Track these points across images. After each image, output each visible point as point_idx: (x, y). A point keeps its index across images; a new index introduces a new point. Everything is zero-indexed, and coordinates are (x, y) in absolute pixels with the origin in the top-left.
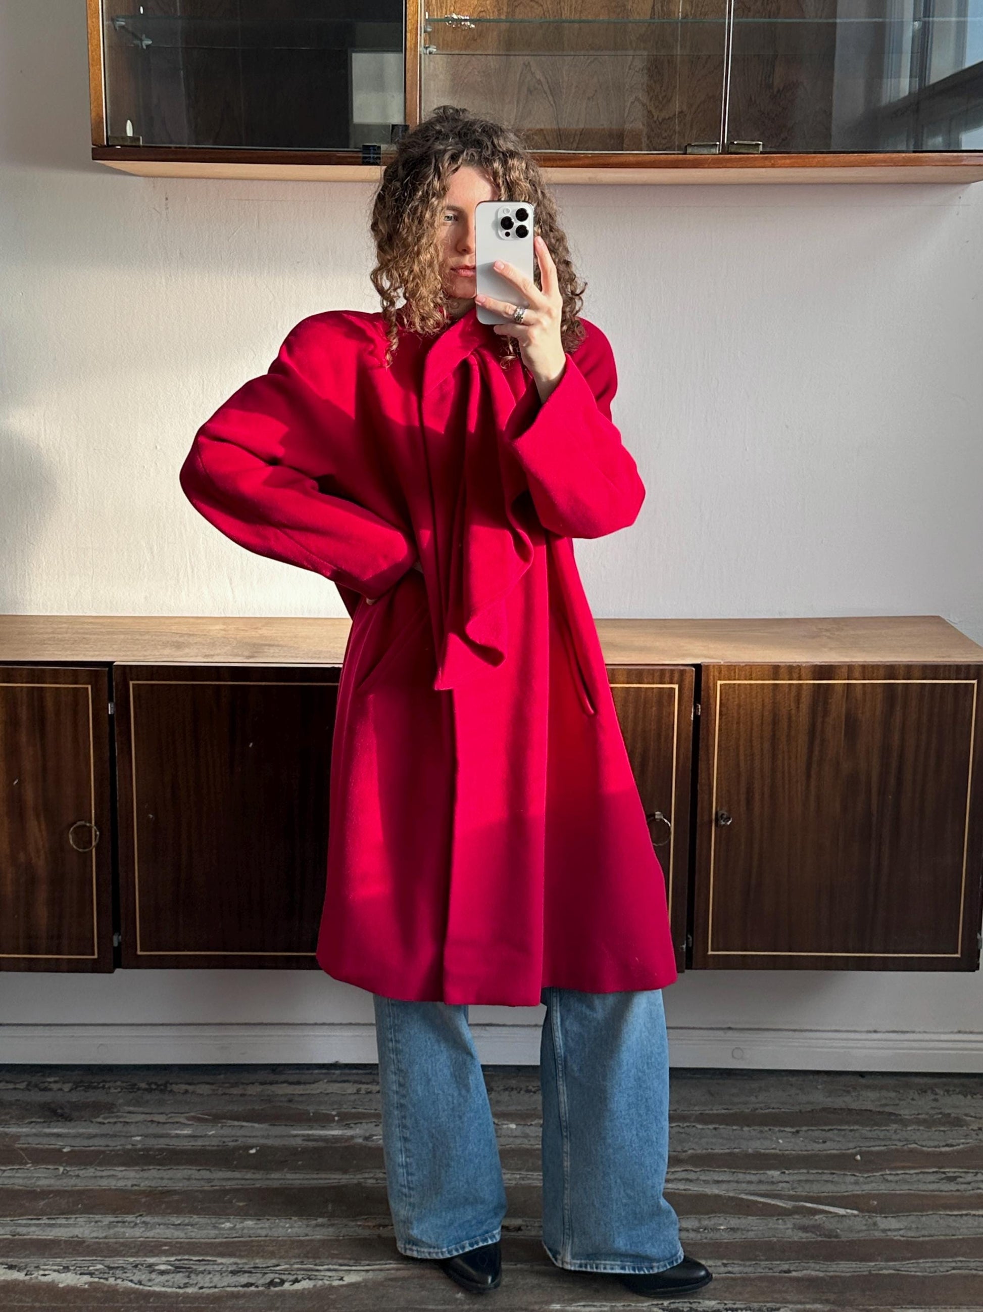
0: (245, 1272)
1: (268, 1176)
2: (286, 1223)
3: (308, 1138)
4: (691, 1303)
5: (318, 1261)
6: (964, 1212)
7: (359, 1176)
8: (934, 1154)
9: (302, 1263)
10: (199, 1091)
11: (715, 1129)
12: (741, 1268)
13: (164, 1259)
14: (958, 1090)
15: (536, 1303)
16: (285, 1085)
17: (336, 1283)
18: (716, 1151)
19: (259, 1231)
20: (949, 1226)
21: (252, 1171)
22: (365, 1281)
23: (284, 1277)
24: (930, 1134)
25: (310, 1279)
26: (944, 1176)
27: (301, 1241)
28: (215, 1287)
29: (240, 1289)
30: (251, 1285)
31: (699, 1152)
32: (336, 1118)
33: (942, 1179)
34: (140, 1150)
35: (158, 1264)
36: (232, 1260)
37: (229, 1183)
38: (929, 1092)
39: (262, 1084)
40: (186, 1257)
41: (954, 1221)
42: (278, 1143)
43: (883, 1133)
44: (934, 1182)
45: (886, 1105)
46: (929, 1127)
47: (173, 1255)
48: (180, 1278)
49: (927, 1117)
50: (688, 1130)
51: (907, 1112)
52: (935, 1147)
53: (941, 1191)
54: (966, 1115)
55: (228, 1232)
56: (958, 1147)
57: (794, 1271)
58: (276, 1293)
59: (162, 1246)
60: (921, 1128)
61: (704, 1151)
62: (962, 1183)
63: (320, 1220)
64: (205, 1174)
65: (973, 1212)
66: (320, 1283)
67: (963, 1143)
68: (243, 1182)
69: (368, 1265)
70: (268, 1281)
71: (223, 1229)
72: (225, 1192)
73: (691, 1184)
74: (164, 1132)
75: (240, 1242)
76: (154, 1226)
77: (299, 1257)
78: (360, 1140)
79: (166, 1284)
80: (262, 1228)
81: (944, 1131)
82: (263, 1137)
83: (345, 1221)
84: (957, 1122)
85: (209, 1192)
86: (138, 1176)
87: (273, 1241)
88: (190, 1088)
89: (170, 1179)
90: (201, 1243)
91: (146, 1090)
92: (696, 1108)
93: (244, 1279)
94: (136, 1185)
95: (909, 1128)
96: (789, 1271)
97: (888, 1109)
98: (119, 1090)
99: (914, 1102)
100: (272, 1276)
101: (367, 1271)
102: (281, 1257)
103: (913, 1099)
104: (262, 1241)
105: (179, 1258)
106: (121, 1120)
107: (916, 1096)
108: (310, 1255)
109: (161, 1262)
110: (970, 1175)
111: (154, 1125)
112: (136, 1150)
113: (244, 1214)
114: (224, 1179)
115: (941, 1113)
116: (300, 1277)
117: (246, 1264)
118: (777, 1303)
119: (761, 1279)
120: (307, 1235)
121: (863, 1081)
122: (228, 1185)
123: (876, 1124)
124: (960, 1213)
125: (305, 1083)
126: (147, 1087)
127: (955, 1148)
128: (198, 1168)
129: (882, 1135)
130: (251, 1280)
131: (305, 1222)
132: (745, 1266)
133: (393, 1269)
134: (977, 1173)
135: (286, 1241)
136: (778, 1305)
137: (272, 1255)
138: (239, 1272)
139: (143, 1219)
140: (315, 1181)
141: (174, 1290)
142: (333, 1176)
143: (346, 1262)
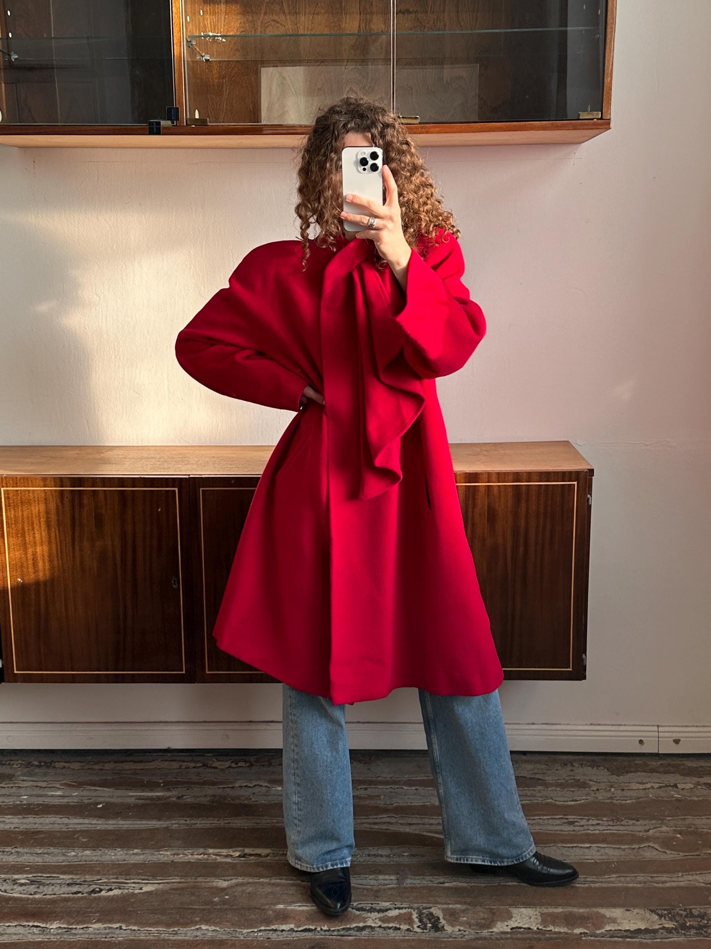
0: (77, 884)
1: (107, 822)
2: (112, 853)
3: (140, 798)
4: (372, 904)
5: (128, 877)
6: (575, 845)
7: (167, 823)
8: (563, 806)
9: (117, 878)
10: (72, 767)
11: (416, 789)
12: (412, 881)
13: (25, 876)
14: (588, 764)
15: (267, 904)
16: (132, 763)
17: (137, 891)
18: (413, 804)
19: (93, 858)
20: (562, 854)
21: (97, 819)
22: (157, 890)
23: (102, 887)
24: (563, 793)
25: (120, 889)
26: (566, 821)
27: (120, 864)
28: (54, 894)
29: (71, 895)
30: (79, 892)
31: (401, 804)
32: (162, 785)
33: (565, 823)
34: (24, 805)
35: (20, 879)
36: (70, 876)
37: (79, 826)
38: (569, 765)
39: (116, 762)
40: (40, 875)
41: (568, 851)
42: (119, 800)
43: (530, 792)
44: (559, 825)
45: (535, 774)
46: (564, 788)
47: (31, 873)
48: (32, 888)
49: (564, 781)
50: (397, 790)
51: (550, 778)
52: (565, 802)
53: (562, 831)
54: (590, 780)
55: (72, 858)
56: (580, 802)
57: (447, 882)
58: (95, 898)
59: (25, 867)
60: (558, 789)
61: (405, 804)
62: (577, 826)
63: (136, 851)
64: (66, 820)
65: (580, 845)
66: (126, 891)
67: (584, 799)
68: (89, 826)
69: (161, 880)
70: (91, 889)
71: (70, 856)
72: (75, 832)
73: (392, 826)
74: (43, 793)
75: (79, 864)
76: (23, 854)
77: (116, 875)
78: (174, 799)
79: (23, 892)
80: (95, 856)
81: (573, 791)
82: (109, 797)
83: (152, 851)
84: (582, 785)
85: (65, 832)
86: (20, 821)
87: (101, 864)
88: (66, 765)
89: (41, 824)
90: (51, 865)
91: (37, 766)
92: (406, 776)
93: (75, 889)
94: (17, 828)
95: (550, 789)
96: (444, 883)
97: (537, 776)
98: (19, 766)
99: (557, 772)
100: (94, 886)
101: (159, 883)
102: (103, 875)
103: (557, 770)
104: (93, 864)
105: (35, 875)
106: (17, 785)
107: (559, 768)
108: (123, 873)
109: (22, 878)
110: (584, 820)
111: (38, 788)
112: (21, 805)
113: (85, 846)
114: (76, 824)
115: (574, 779)
116: (113, 887)
117: (79, 879)
118: (430, 903)
119: (423, 888)
120: (124, 860)
121: (524, 757)
122: (79, 827)
123: (528, 786)
124: (572, 845)
125: (146, 762)
126: (39, 764)
127: (578, 802)
128: (61, 817)
129: (529, 793)
130: (80, 890)
131: (125, 852)
132: (415, 879)
133: (177, 882)
134: (589, 819)
135: (109, 864)
136: (431, 905)
137: (98, 873)
138: (72, 884)
139: (17, 850)
140: (138, 826)
141: (27, 896)
142: (150, 822)
143: (146, 878)
